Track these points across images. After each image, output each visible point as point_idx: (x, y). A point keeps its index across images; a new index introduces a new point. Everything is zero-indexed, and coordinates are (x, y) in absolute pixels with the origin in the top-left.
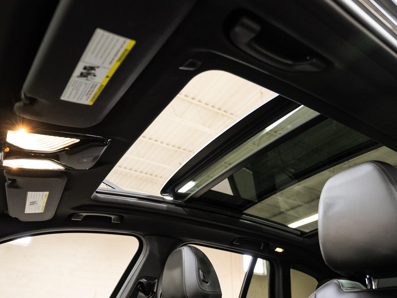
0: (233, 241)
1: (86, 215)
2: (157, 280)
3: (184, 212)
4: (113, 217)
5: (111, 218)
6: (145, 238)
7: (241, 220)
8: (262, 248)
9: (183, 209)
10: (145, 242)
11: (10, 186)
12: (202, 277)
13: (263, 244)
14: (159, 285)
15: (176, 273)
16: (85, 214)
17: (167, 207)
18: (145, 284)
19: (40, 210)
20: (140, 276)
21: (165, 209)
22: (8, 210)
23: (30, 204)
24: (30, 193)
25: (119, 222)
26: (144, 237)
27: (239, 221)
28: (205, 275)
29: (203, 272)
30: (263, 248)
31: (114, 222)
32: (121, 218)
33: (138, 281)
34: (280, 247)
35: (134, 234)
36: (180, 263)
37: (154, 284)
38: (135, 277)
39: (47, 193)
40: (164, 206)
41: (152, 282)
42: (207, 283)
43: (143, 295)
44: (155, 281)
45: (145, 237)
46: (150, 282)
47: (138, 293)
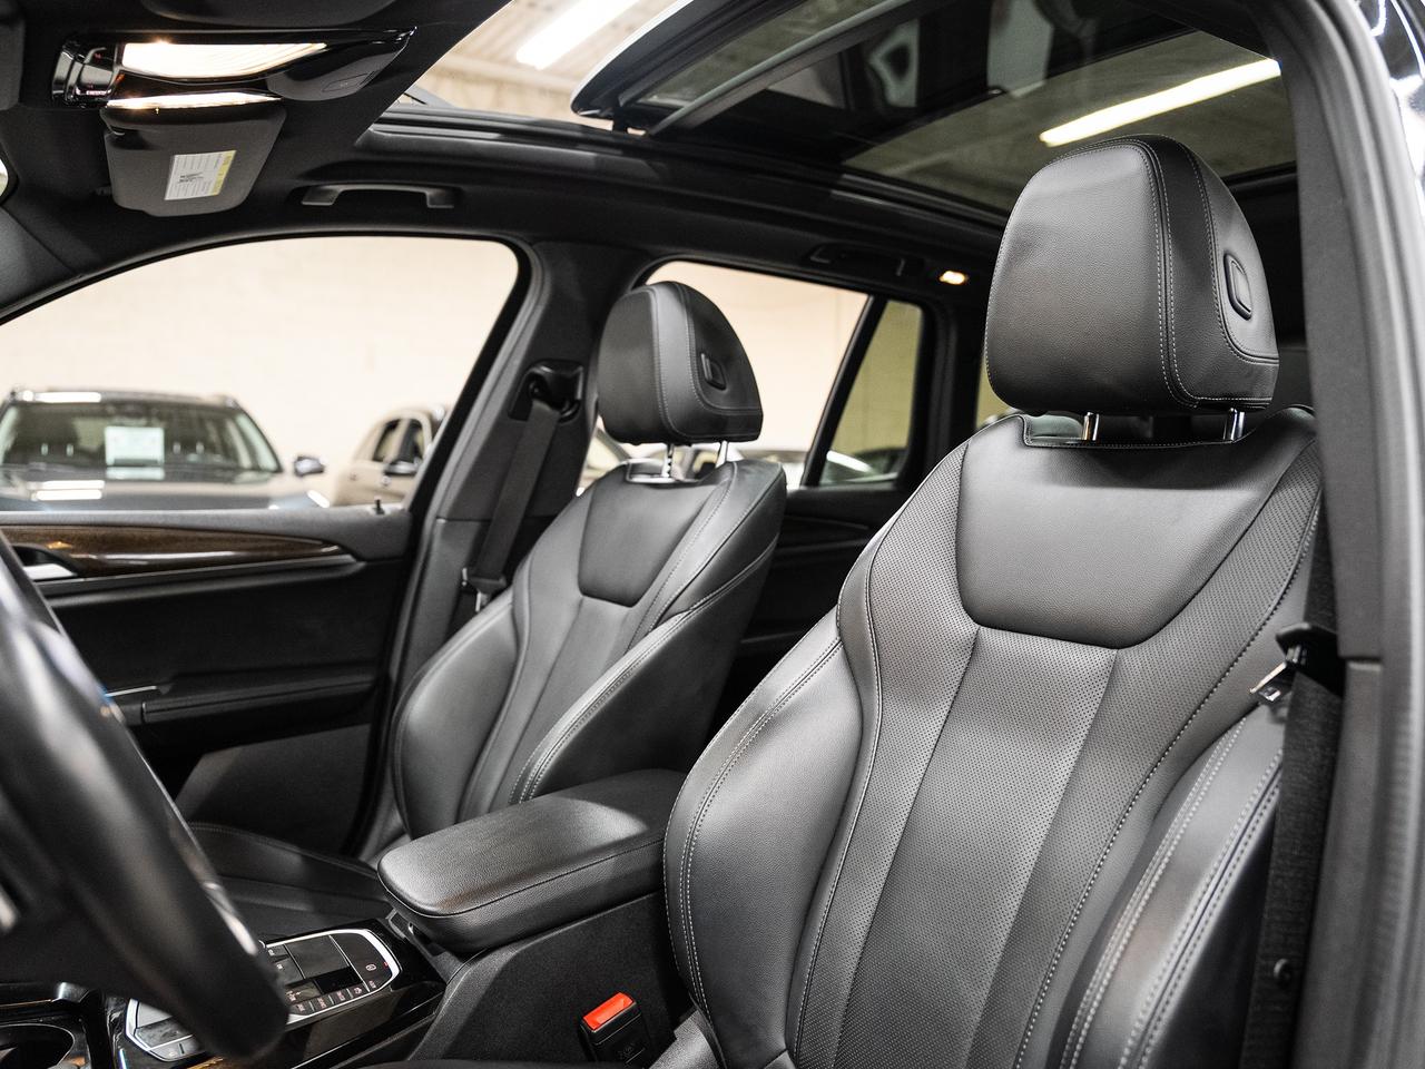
0: (812, 252)
1: (343, 192)
2: (581, 369)
3: (652, 174)
4: (429, 193)
5: (424, 195)
6: (534, 250)
7: (835, 192)
8: (899, 273)
9: (650, 165)
10: (537, 262)
11: (120, 143)
12: (707, 374)
13: (903, 263)
14: (589, 382)
15: (635, 359)
16: (341, 188)
17: (596, 158)
18: (547, 379)
19: (210, 190)
20: (531, 359)
21: (592, 165)
22: (109, 184)
23: (182, 181)
24: (179, 160)
25: (451, 207)
26: (530, 244)
27: (829, 194)
28: (718, 369)
29: (711, 360)
30: (903, 272)
31: (434, 206)
32: (456, 196)
33: (528, 373)
34: (955, 270)
35: (497, 236)
36: (643, 333)
37: (576, 378)
38: (517, 362)
39: (232, 153)
40: (586, 155)
41: (569, 374)
42: (723, 388)
43: (546, 408)
44: (575, 372)
45: (534, 247)
46: (564, 373)
47: (531, 405)
